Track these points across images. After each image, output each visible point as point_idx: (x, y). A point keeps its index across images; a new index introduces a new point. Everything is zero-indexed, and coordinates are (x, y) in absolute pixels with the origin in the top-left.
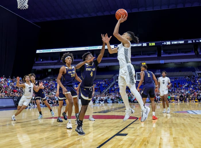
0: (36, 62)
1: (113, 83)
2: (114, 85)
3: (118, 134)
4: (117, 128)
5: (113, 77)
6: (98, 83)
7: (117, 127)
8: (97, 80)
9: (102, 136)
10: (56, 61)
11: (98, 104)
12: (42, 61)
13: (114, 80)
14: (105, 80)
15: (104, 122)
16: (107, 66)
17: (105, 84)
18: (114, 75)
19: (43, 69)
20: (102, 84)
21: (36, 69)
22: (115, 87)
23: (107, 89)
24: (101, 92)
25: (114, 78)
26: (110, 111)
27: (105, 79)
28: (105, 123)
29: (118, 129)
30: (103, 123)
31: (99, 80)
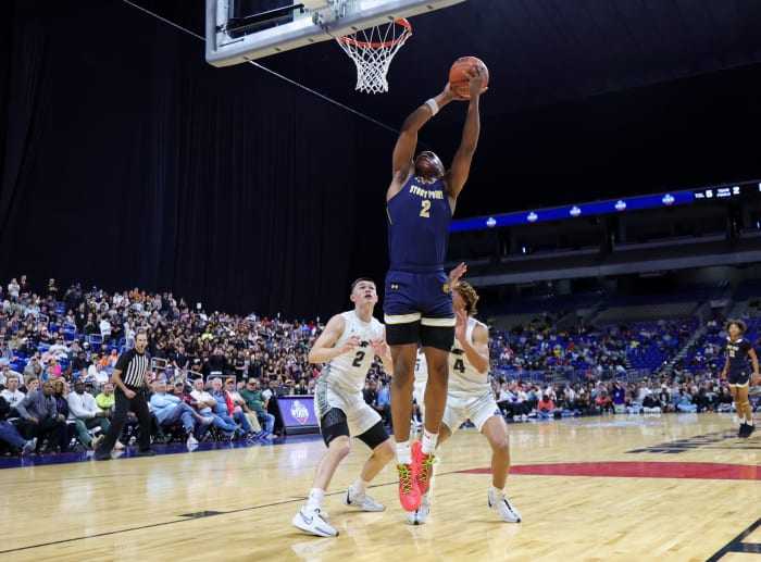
1: (697, 335)
2: (702, 341)
3: (737, 545)
4: (731, 519)
5: (696, 309)
7: (730, 513)
9: (671, 550)
10: (485, 262)
13: (701, 325)
15: (673, 492)
16: (669, 271)
18: (700, 304)
22: (707, 351)
23: (674, 356)
25: (699, 314)
26: (695, 445)
28: (680, 497)
29: (735, 525)
30: (672, 498)
31: (644, 323)
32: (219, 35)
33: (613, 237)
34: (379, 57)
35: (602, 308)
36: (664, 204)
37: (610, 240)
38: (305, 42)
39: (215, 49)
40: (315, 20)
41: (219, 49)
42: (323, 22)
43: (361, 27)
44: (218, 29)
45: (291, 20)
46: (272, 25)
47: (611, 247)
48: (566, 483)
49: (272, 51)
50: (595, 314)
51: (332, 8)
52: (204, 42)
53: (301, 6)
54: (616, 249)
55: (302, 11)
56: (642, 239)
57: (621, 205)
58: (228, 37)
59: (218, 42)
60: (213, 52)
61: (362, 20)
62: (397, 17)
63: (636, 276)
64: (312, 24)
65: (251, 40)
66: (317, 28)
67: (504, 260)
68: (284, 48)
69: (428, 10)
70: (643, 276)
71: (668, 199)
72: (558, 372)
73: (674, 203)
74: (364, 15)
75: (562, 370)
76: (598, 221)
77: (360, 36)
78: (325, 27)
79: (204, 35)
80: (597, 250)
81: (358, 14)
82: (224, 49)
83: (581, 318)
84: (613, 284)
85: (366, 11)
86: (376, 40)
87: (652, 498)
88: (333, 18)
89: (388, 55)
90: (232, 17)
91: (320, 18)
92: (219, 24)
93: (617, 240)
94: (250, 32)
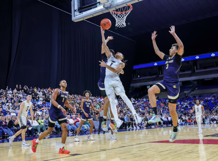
0: (134, 79)
6: (206, 98)
8: (205, 95)
10: (155, 76)
11: (208, 125)
12: (140, 77)
14: (214, 95)
16: (214, 78)
17: (215, 100)
19: (141, 86)
20: (211, 100)
21: (134, 87)
23: (217, 106)
24: (210, 110)
27: (214, 93)
31: (207, 95)
32: (76, 12)
33: (195, 68)
34: (123, 16)
35: (193, 91)
36: (212, 56)
37: (194, 68)
38: (101, 13)
39: (75, 17)
40: (104, 7)
41: (76, 17)
42: (106, 7)
43: (118, 8)
44: (75, 11)
45: (97, 7)
46: (91, 9)
47: (194, 71)
48: (185, 146)
49: (91, 16)
50: (190, 92)
51: (109, 3)
52: (71, 15)
53: (99, 2)
54: (196, 71)
55: (100, 4)
56: (205, 68)
57: (197, 57)
58: (78, 13)
59: (75, 15)
60: (74, 18)
61: (118, 5)
62: (128, 4)
63: (203, 80)
64: (103, 8)
65: (85, 13)
66: (104, 9)
67: (160, 76)
68: (95, 15)
69: (138, 1)
70: (205, 80)
71: (213, 55)
72: (179, 111)
73: (215, 56)
74: (118, 4)
75: (180, 110)
76: (190, 63)
77: (117, 10)
78: (107, 8)
79: (71, 13)
80: (190, 72)
81: (117, 4)
82: (77, 17)
83: (186, 93)
84: (196, 82)
85: (119, 3)
86: (122, 11)
87: (214, 151)
88: (109, 6)
89: (125, 15)
90: (79, 7)
91: (105, 6)
92: (75, 9)
93: (197, 69)
94: (84, 11)
